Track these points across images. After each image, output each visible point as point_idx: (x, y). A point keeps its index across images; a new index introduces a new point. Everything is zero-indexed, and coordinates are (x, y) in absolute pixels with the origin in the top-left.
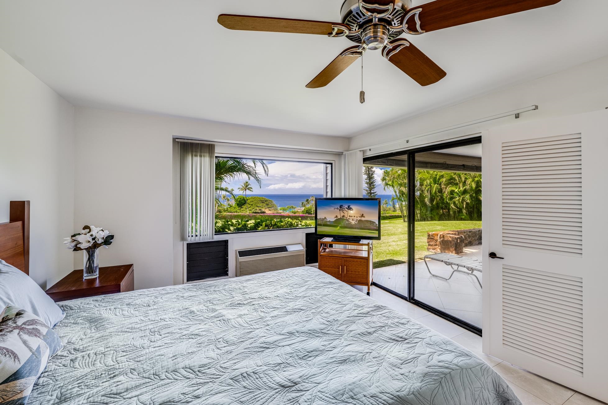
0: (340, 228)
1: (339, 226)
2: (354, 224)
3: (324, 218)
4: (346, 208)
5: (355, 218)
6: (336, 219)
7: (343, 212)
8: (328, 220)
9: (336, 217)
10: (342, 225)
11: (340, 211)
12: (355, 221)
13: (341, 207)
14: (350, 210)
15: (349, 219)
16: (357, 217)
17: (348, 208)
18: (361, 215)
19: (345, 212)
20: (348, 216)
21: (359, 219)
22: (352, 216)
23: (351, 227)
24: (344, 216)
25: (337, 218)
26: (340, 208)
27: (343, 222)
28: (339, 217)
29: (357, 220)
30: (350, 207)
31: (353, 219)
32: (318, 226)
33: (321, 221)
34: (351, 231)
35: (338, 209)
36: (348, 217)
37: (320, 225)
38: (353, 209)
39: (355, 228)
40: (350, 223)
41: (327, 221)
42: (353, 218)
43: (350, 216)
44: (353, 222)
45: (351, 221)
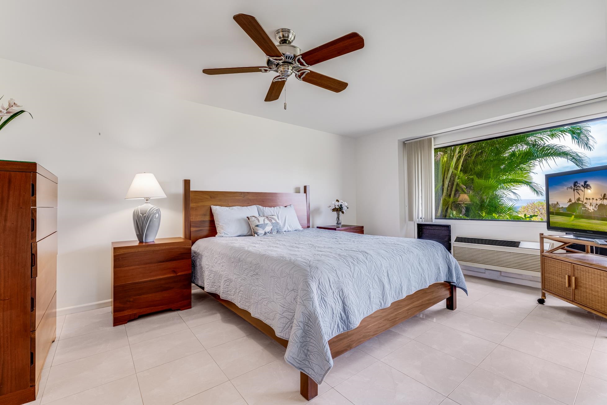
0: (574, 218)
1: (573, 215)
2: (592, 211)
3: (556, 203)
4: (582, 185)
5: (595, 201)
6: (569, 204)
7: (578, 193)
8: (561, 207)
9: (570, 201)
10: (577, 214)
11: (574, 191)
12: (594, 206)
13: (575, 185)
14: (587, 188)
15: (586, 203)
16: (597, 200)
17: (585, 185)
18: (603, 195)
19: (580, 192)
20: (585, 198)
21: (599, 202)
22: (589, 199)
23: (588, 216)
24: (579, 199)
25: (571, 203)
26: (574, 187)
27: (577, 209)
28: (573, 201)
29: (597, 205)
30: (587, 183)
31: (591, 203)
32: (550, 215)
33: (553, 207)
34: (589, 223)
35: (571, 188)
36: (585, 201)
37: (553, 213)
38: (590, 187)
39: (594, 219)
40: (587, 210)
41: (559, 208)
42: (591, 201)
43: (587, 199)
44: (591, 209)
45: (588, 206)
